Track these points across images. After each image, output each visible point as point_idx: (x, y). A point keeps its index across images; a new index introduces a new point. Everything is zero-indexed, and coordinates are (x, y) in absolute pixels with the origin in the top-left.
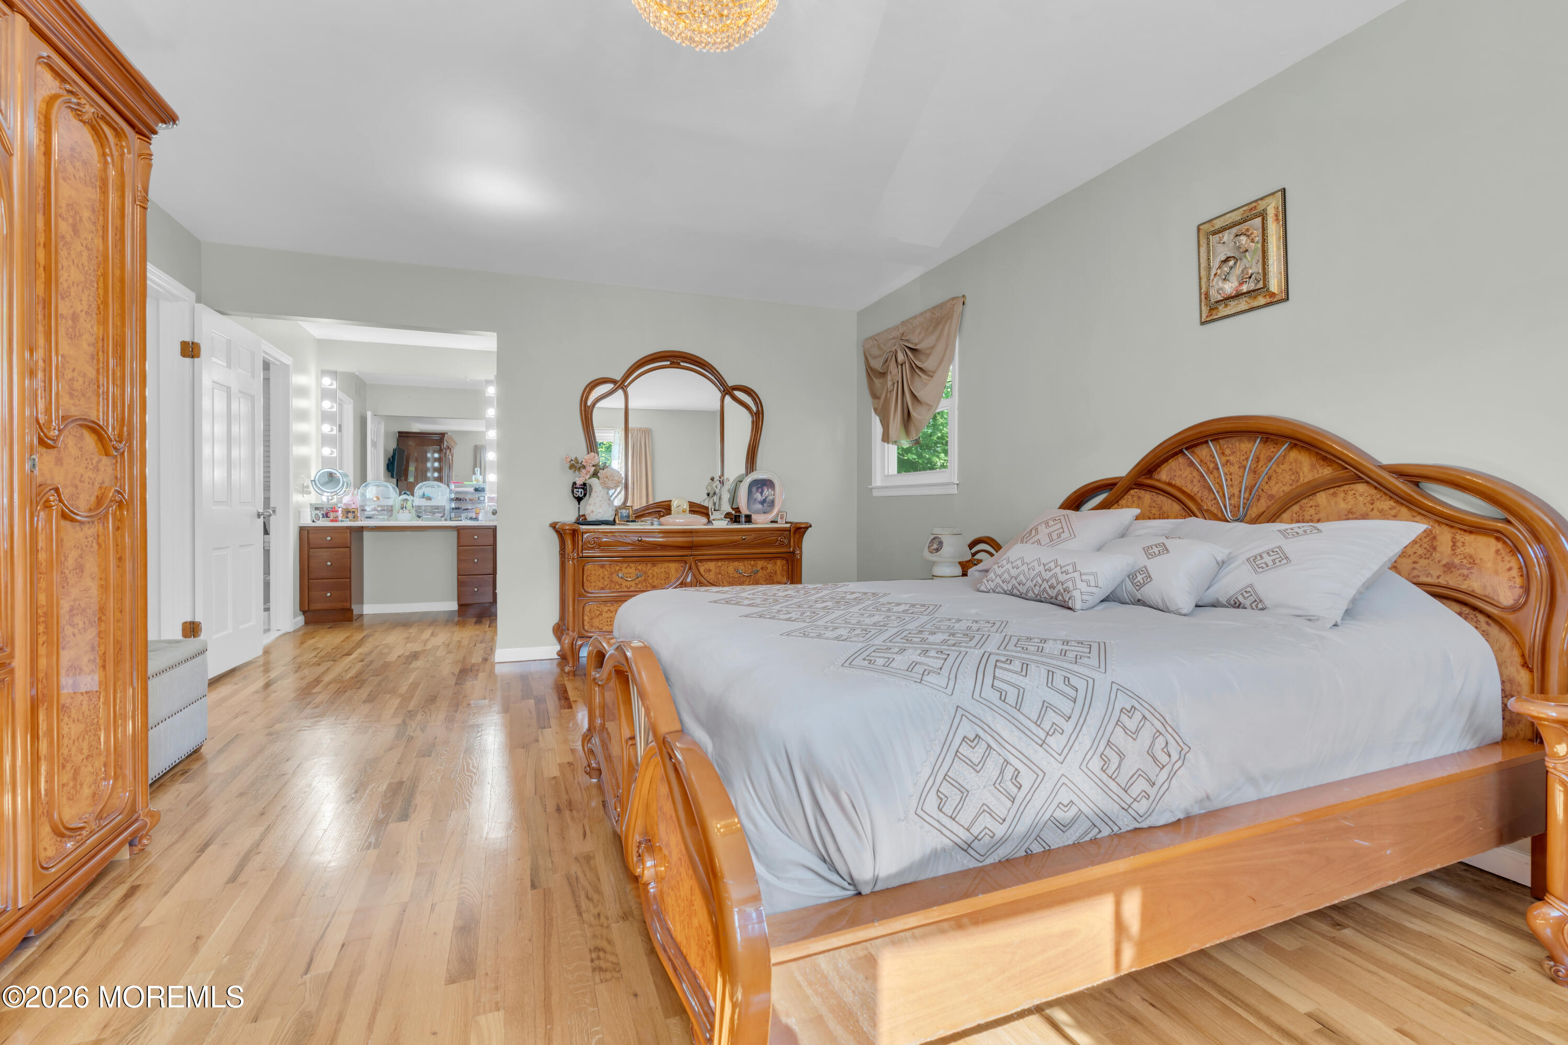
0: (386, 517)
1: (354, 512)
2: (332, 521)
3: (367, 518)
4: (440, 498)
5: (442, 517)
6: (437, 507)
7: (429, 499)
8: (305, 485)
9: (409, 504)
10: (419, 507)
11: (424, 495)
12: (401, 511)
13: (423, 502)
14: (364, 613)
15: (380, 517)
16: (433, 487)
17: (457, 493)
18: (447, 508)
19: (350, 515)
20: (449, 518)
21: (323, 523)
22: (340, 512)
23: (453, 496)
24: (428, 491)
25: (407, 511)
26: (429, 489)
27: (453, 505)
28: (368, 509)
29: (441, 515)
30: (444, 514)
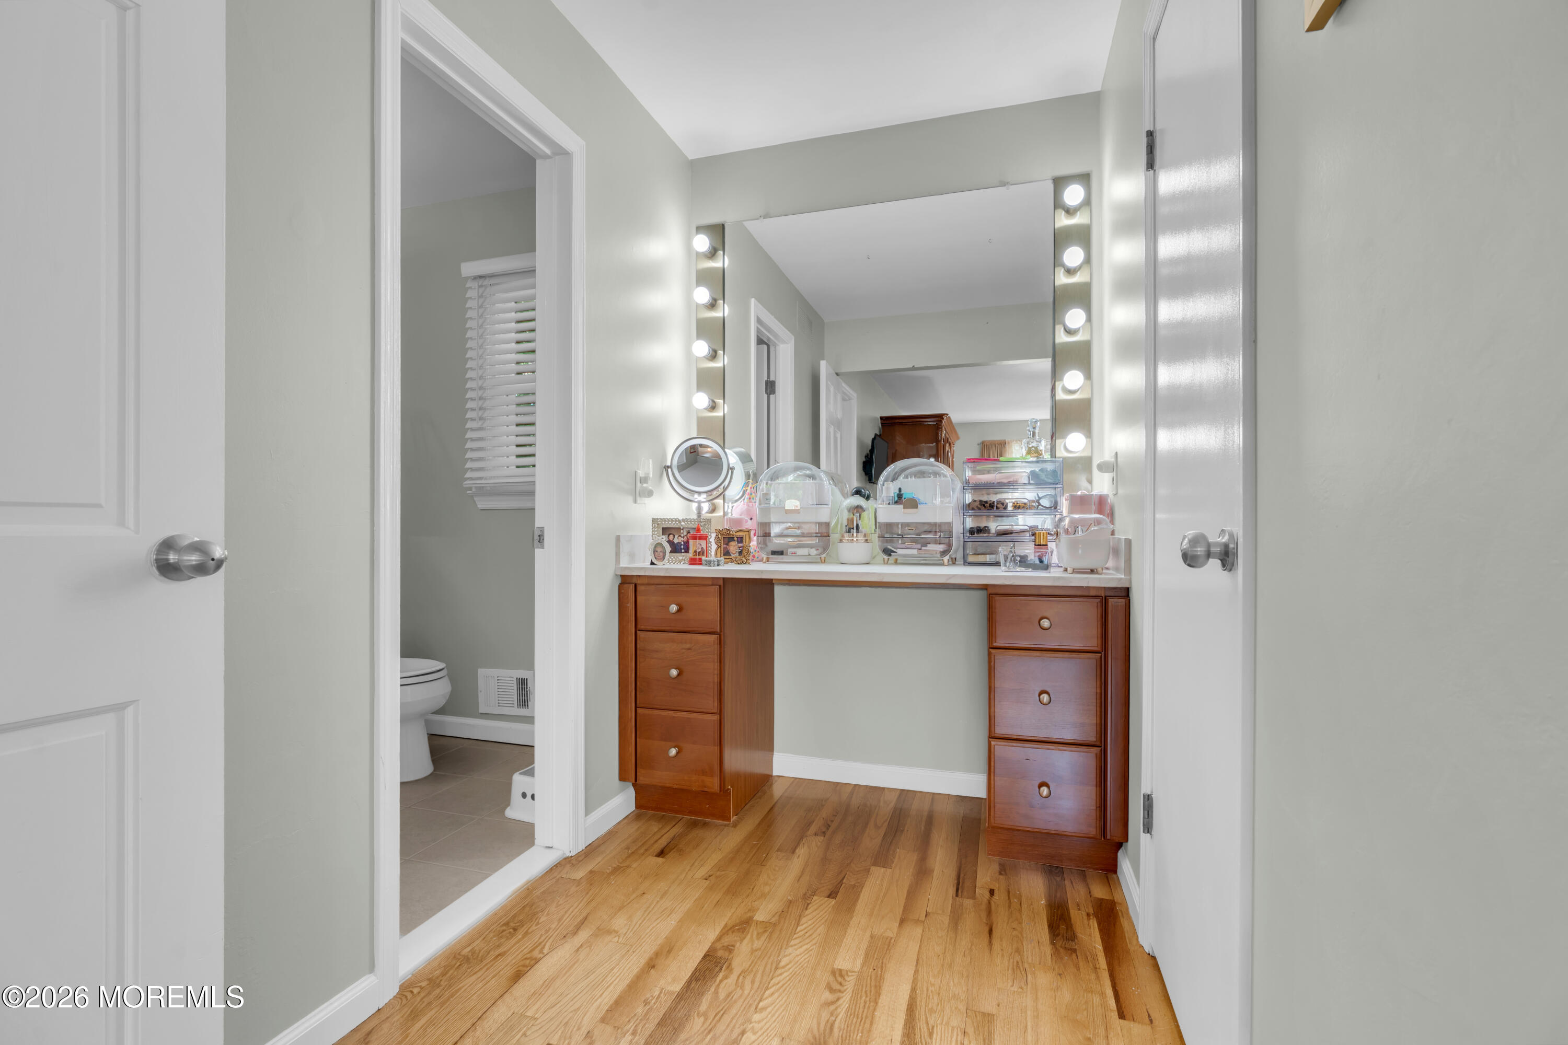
0: (813, 552)
1: (740, 540)
2: (693, 562)
3: (774, 553)
4: (938, 501)
5: (944, 553)
6: (933, 528)
7: (913, 504)
8: (641, 473)
9: (867, 523)
10: (889, 526)
11: (900, 496)
12: (847, 537)
13: (898, 515)
14: (775, 773)
15: (801, 551)
16: (921, 474)
17: (978, 487)
18: (957, 529)
19: (734, 547)
20: (960, 555)
21: (678, 566)
22: (712, 539)
23: (969, 498)
24: (911, 486)
25: (861, 537)
26: (912, 480)
27: (970, 523)
28: (775, 530)
29: (941, 548)
30: (950, 545)
